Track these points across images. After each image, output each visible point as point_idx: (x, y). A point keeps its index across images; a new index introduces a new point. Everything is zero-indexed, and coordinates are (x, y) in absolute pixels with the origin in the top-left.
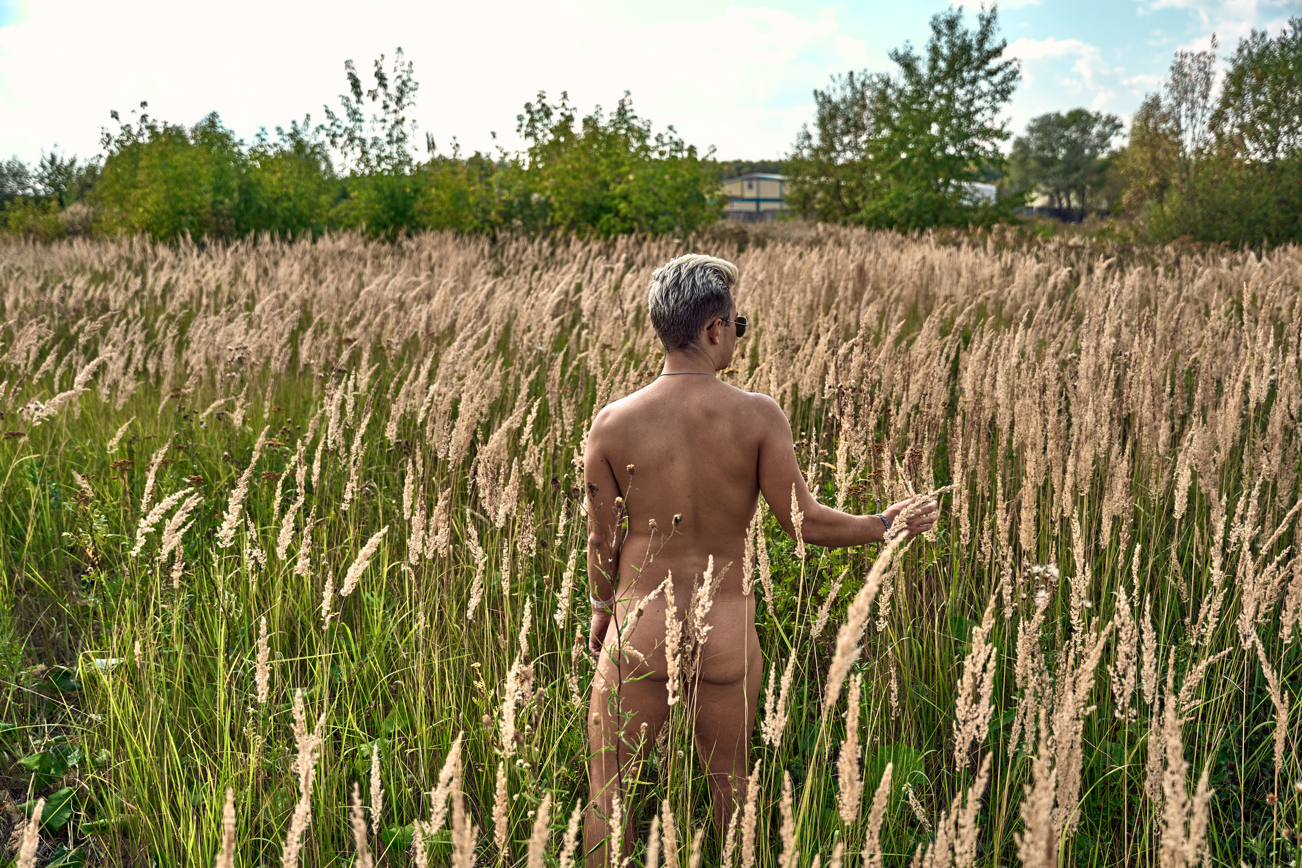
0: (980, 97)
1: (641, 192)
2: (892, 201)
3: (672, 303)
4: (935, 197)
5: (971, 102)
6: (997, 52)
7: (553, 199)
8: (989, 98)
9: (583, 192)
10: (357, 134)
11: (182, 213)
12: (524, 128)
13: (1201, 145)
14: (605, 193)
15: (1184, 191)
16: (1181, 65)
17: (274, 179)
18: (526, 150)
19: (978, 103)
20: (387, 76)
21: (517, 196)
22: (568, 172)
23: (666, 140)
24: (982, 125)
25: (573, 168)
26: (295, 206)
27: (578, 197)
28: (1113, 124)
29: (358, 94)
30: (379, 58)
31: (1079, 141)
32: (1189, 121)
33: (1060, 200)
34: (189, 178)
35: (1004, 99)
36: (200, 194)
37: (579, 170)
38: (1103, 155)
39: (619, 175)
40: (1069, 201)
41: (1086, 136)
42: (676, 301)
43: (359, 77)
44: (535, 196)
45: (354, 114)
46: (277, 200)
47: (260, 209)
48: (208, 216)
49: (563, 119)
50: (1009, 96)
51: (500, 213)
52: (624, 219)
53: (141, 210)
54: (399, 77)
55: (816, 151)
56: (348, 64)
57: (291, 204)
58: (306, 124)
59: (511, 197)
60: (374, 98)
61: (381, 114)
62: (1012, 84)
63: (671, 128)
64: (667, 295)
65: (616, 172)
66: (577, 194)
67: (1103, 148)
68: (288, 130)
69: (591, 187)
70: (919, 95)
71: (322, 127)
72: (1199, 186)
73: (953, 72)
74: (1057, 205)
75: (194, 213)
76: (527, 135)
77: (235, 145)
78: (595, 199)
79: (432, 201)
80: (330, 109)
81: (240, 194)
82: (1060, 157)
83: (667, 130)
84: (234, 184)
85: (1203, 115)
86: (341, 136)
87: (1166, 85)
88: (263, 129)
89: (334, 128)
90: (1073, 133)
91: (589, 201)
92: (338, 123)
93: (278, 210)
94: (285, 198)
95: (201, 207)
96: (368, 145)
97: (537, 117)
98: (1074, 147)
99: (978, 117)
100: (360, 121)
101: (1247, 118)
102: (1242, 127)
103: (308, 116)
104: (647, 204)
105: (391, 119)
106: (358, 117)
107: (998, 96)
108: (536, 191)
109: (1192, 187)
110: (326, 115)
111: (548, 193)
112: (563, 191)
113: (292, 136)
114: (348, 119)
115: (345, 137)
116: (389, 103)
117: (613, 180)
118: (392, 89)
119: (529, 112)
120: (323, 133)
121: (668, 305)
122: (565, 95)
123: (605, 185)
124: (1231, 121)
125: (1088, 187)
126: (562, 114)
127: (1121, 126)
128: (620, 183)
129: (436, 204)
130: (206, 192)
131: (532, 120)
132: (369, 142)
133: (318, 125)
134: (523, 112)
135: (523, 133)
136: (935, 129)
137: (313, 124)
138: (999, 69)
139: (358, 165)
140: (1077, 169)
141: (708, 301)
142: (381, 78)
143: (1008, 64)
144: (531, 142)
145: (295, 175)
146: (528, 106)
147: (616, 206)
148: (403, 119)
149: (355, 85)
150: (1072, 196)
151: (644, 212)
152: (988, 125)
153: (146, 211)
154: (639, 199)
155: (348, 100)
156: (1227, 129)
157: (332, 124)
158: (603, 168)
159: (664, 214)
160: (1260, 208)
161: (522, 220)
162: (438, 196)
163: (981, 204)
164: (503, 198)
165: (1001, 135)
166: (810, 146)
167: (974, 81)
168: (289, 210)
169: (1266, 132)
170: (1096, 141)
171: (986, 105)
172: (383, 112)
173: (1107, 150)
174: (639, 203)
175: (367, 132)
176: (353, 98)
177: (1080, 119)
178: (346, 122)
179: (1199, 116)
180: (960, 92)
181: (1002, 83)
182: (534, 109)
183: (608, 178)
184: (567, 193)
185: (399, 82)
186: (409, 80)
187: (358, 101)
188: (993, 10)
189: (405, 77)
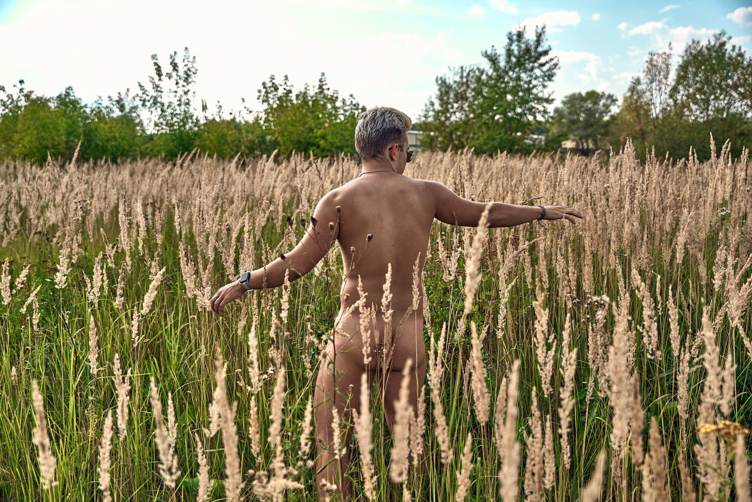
0: (536, 79)
1: (333, 134)
2: (485, 140)
3: (369, 130)
4: (510, 138)
5: (530, 82)
6: (546, 53)
7: (279, 138)
8: (541, 80)
9: (298, 134)
10: (159, 99)
11: (47, 148)
12: (262, 97)
13: (665, 106)
14: (311, 134)
15: (656, 133)
16: (651, 60)
17: (106, 127)
18: (262, 110)
19: (534, 82)
20: (178, 65)
21: (258, 137)
22: (288, 122)
23: (348, 103)
24: (537, 95)
25: (292, 120)
26: (119, 144)
27: (295, 137)
28: (612, 99)
29: (160, 74)
30: (173, 54)
31: (592, 109)
32: (657, 92)
33: (582, 144)
34: (51, 126)
35: (550, 80)
36: (58, 136)
37: (295, 121)
38: (606, 118)
39: (319, 124)
40: (588, 145)
41: (596, 106)
42: (372, 129)
43: (160, 65)
44: (269, 137)
45: (157, 87)
46: (108, 141)
47: (97, 146)
48: (63, 150)
49: (285, 91)
50: (553, 78)
51: (247, 147)
52: (323, 150)
53: (20, 146)
54: (186, 65)
55: (437, 113)
56: (154, 57)
57: (117, 143)
58: (127, 94)
59: (254, 138)
60: (170, 78)
61: (174, 88)
62: (554, 71)
63: (351, 96)
64: (367, 126)
65: (318, 122)
66: (294, 135)
67: (606, 113)
68: (115, 98)
69: (303, 131)
70: (500, 78)
71: (137, 95)
72: (665, 130)
73: (520, 64)
74: (581, 147)
75: (54, 146)
76: (263, 101)
77: (81, 107)
78: (305, 138)
79: (205, 140)
80: (142, 84)
81: (85, 136)
82: (581, 119)
83: (349, 97)
84: (81, 130)
85: (666, 89)
86: (149, 101)
87: (644, 72)
88: (100, 97)
89: (145, 96)
90: (589, 105)
91: (302, 140)
92: (147, 93)
93: (109, 146)
94: (113, 139)
95: (59, 144)
96: (165, 107)
97: (269, 90)
98: (590, 113)
99: (535, 91)
100: (161, 92)
101: (691, 90)
102: (688, 96)
103: (128, 90)
104: (337, 141)
105: (180, 91)
106: (159, 89)
107: (546, 78)
108: (269, 134)
109: (661, 131)
110: (139, 87)
111: (277, 135)
112: (285, 134)
113: (118, 102)
114: (153, 91)
115: (152, 101)
116: (179, 81)
117: (316, 127)
118: (181, 72)
119: (264, 87)
120: (137, 99)
121: (367, 131)
122: (286, 78)
123: (311, 130)
124: (682, 92)
125: (599, 137)
126: (285, 89)
127: (617, 100)
128: (320, 129)
129: (208, 142)
130: (62, 135)
131: (267, 92)
132: (166, 104)
133: (134, 95)
134: (261, 87)
135: (261, 100)
136: (509, 97)
137: (131, 94)
138: (547, 62)
139: (159, 119)
140: (592, 125)
141: (392, 132)
142: (175, 66)
143: (552, 60)
144: (265, 106)
145: (120, 125)
146: (264, 84)
147: (318, 142)
148: (189, 91)
149: (159, 70)
150: (590, 141)
151: (335, 145)
152: (540, 95)
153: (24, 146)
154: (332, 138)
155: (153, 79)
156: (679, 97)
157: (143, 93)
158: (309, 119)
159: (347, 147)
160: (701, 143)
161: (261, 151)
162: (209, 137)
163: (537, 142)
164: (249, 138)
165: (549, 101)
166: (434, 110)
167: (532, 70)
168: (116, 147)
169: (702, 99)
170: (602, 109)
171: (539, 84)
172: (176, 86)
173: (609, 114)
174: (332, 140)
175: (165, 99)
176: (156, 78)
177: (593, 96)
178: (152, 93)
179: (663, 89)
180: (523, 76)
181: (548, 70)
182: (267, 86)
183: (313, 126)
184: (288, 135)
185: (186, 68)
186: (193, 67)
187: (160, 80)
188: (544, 28)
189: (190, 65)
